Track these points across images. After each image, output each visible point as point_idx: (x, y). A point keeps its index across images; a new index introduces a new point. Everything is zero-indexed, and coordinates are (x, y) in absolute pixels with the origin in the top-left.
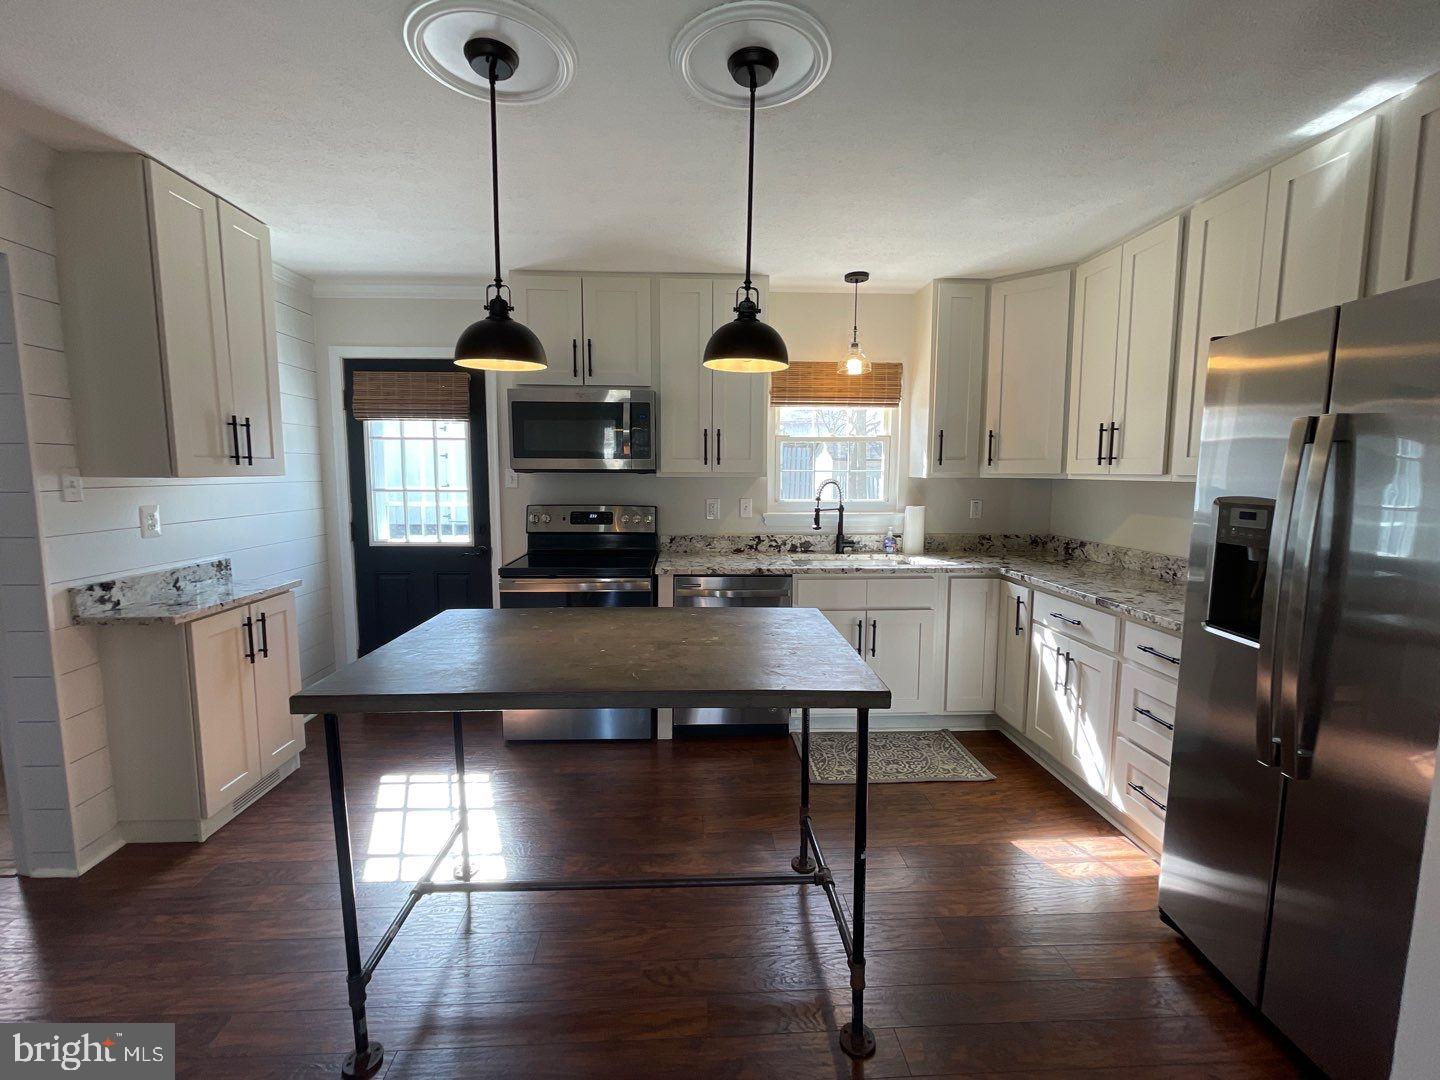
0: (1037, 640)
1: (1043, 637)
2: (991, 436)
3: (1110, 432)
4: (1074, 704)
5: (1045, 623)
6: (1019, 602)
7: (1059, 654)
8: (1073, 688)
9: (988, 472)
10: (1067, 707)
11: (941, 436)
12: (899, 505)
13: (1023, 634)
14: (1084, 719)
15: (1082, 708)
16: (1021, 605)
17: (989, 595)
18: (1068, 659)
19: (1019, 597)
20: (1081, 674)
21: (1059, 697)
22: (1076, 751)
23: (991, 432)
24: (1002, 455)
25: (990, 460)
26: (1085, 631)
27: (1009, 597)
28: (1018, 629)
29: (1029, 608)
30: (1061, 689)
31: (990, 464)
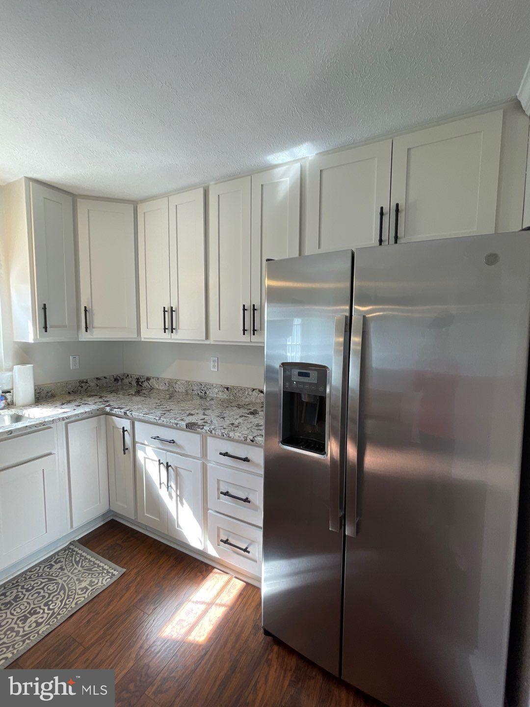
0: (140, 455)
1: (145, 453)
2: (86, 310)
3: (170, 313)
4: (174, 495)
5: (146, 443)
6: (124, 431)
7: (160, 464)
8: (173, 484)
9: (85, 337)
10: (168, 497)
11: (45, 308)
13: (129, 452)
14: (182, 504)
15: (180, 497)
16: (126, 433)
17: (98, 429)
18: (168, 466)
19: (123, 428)
20: (177, 474)
21: (163, 493)
22: (178, 525)
23: (85, 307)
24: (96, 324)
25: (86, 328)
26: (179, 446)
27: (115, 427)
28: (125, 449)
29: (132, 435)
30: (164, 487)
31: (86, 331)
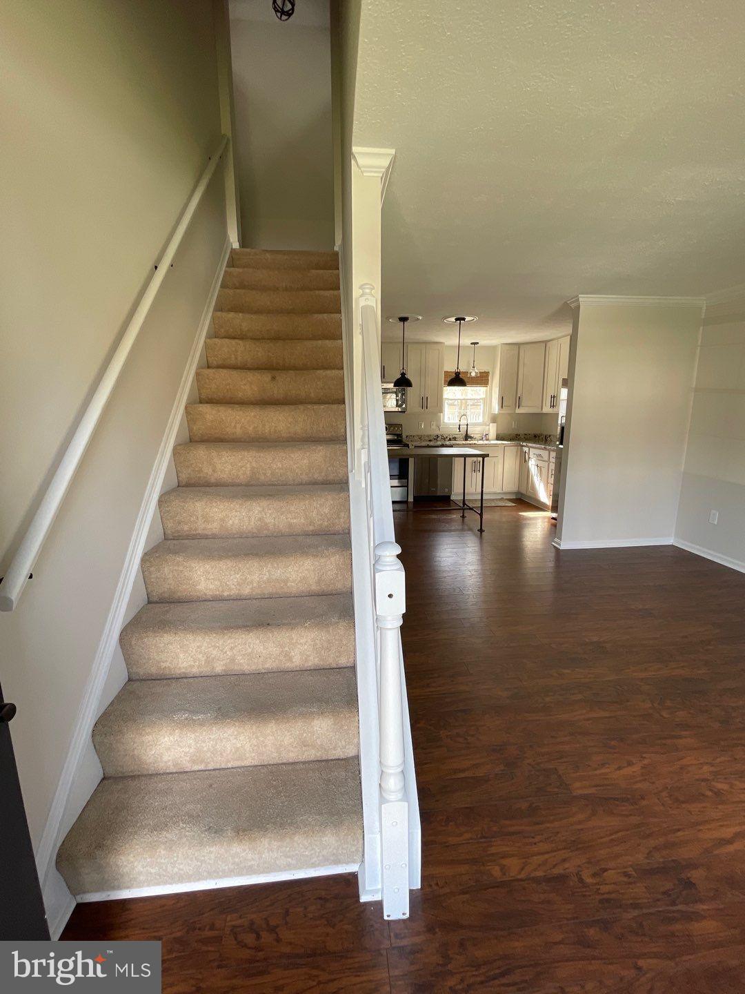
0: (530, 464)
1: (532, 462)
3: (554, 398)
5: (532, 458)
7: (535, 467)
9: (518, 411)
10: (537, 481)
11: (502, 398)
12: (487, 423)
13: (527, 463)
17: (516, 451)
18: (538, 467)
19: (526, 451)
20: (541, 471)
23: (519, 396)
24: (523, 405)
26: (542, 458)
27: (523, 451)
28: (525, 461)
29: (528, 454)
30: (536, 477)
31: (519, 408)
